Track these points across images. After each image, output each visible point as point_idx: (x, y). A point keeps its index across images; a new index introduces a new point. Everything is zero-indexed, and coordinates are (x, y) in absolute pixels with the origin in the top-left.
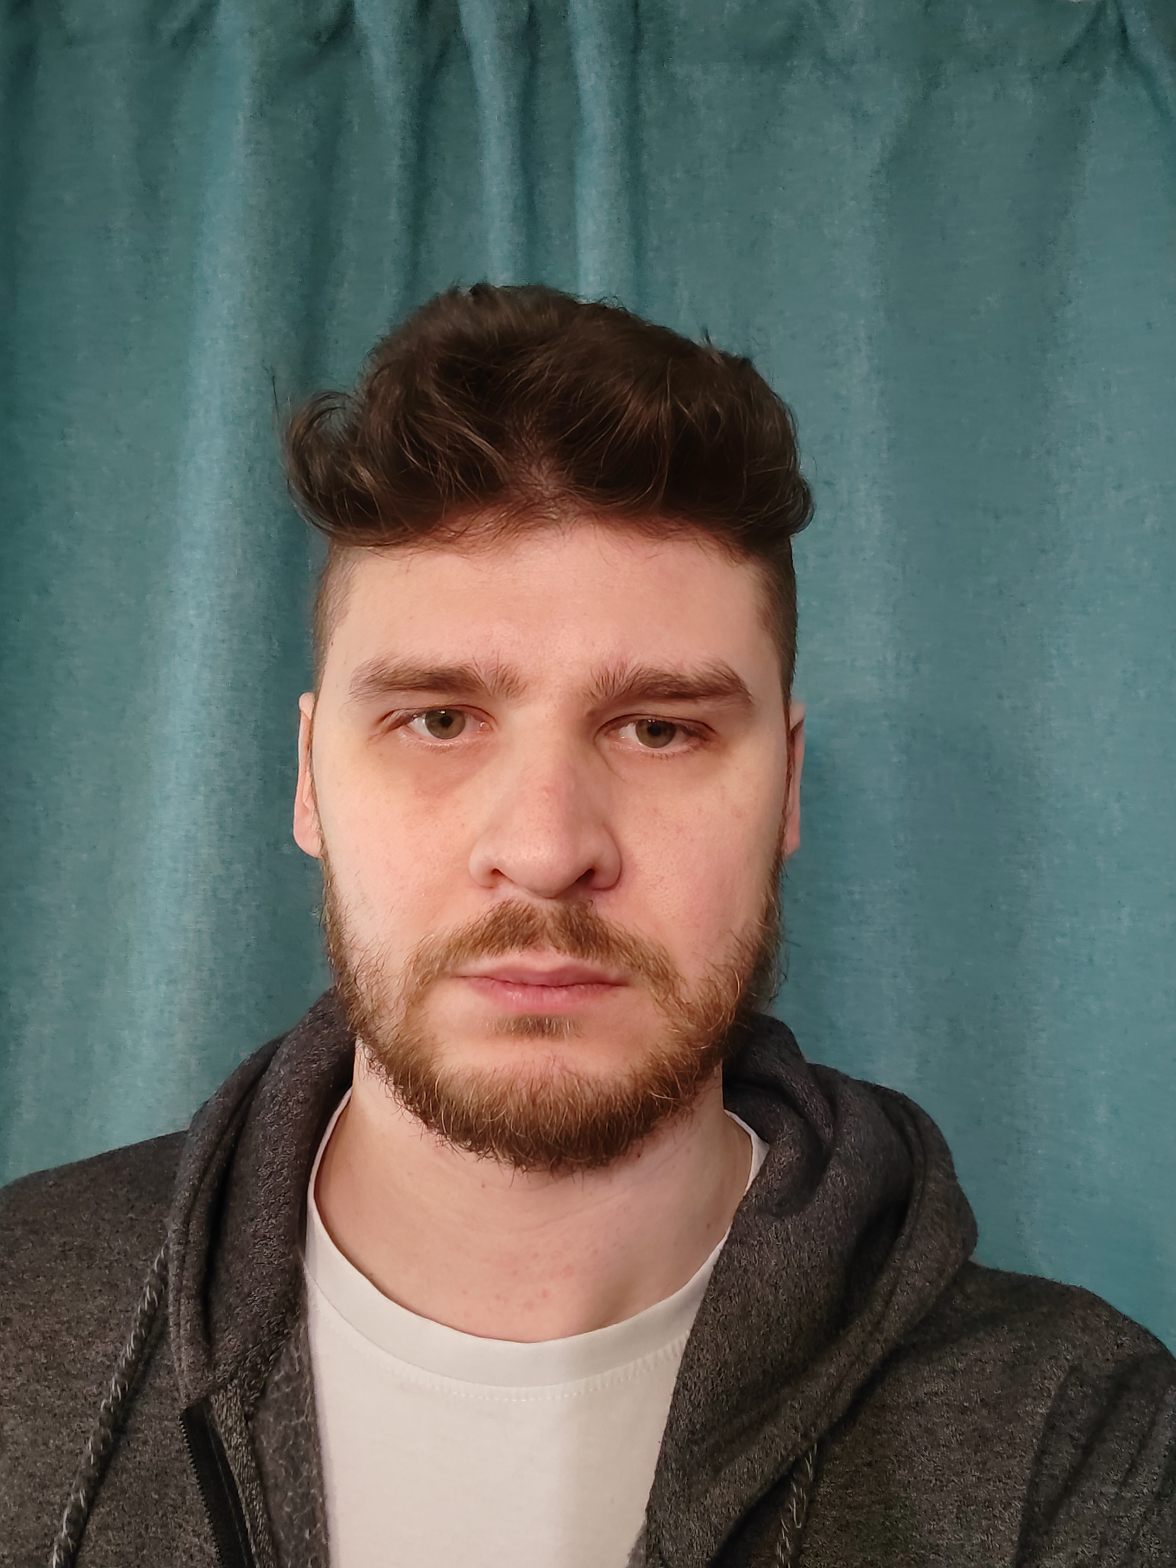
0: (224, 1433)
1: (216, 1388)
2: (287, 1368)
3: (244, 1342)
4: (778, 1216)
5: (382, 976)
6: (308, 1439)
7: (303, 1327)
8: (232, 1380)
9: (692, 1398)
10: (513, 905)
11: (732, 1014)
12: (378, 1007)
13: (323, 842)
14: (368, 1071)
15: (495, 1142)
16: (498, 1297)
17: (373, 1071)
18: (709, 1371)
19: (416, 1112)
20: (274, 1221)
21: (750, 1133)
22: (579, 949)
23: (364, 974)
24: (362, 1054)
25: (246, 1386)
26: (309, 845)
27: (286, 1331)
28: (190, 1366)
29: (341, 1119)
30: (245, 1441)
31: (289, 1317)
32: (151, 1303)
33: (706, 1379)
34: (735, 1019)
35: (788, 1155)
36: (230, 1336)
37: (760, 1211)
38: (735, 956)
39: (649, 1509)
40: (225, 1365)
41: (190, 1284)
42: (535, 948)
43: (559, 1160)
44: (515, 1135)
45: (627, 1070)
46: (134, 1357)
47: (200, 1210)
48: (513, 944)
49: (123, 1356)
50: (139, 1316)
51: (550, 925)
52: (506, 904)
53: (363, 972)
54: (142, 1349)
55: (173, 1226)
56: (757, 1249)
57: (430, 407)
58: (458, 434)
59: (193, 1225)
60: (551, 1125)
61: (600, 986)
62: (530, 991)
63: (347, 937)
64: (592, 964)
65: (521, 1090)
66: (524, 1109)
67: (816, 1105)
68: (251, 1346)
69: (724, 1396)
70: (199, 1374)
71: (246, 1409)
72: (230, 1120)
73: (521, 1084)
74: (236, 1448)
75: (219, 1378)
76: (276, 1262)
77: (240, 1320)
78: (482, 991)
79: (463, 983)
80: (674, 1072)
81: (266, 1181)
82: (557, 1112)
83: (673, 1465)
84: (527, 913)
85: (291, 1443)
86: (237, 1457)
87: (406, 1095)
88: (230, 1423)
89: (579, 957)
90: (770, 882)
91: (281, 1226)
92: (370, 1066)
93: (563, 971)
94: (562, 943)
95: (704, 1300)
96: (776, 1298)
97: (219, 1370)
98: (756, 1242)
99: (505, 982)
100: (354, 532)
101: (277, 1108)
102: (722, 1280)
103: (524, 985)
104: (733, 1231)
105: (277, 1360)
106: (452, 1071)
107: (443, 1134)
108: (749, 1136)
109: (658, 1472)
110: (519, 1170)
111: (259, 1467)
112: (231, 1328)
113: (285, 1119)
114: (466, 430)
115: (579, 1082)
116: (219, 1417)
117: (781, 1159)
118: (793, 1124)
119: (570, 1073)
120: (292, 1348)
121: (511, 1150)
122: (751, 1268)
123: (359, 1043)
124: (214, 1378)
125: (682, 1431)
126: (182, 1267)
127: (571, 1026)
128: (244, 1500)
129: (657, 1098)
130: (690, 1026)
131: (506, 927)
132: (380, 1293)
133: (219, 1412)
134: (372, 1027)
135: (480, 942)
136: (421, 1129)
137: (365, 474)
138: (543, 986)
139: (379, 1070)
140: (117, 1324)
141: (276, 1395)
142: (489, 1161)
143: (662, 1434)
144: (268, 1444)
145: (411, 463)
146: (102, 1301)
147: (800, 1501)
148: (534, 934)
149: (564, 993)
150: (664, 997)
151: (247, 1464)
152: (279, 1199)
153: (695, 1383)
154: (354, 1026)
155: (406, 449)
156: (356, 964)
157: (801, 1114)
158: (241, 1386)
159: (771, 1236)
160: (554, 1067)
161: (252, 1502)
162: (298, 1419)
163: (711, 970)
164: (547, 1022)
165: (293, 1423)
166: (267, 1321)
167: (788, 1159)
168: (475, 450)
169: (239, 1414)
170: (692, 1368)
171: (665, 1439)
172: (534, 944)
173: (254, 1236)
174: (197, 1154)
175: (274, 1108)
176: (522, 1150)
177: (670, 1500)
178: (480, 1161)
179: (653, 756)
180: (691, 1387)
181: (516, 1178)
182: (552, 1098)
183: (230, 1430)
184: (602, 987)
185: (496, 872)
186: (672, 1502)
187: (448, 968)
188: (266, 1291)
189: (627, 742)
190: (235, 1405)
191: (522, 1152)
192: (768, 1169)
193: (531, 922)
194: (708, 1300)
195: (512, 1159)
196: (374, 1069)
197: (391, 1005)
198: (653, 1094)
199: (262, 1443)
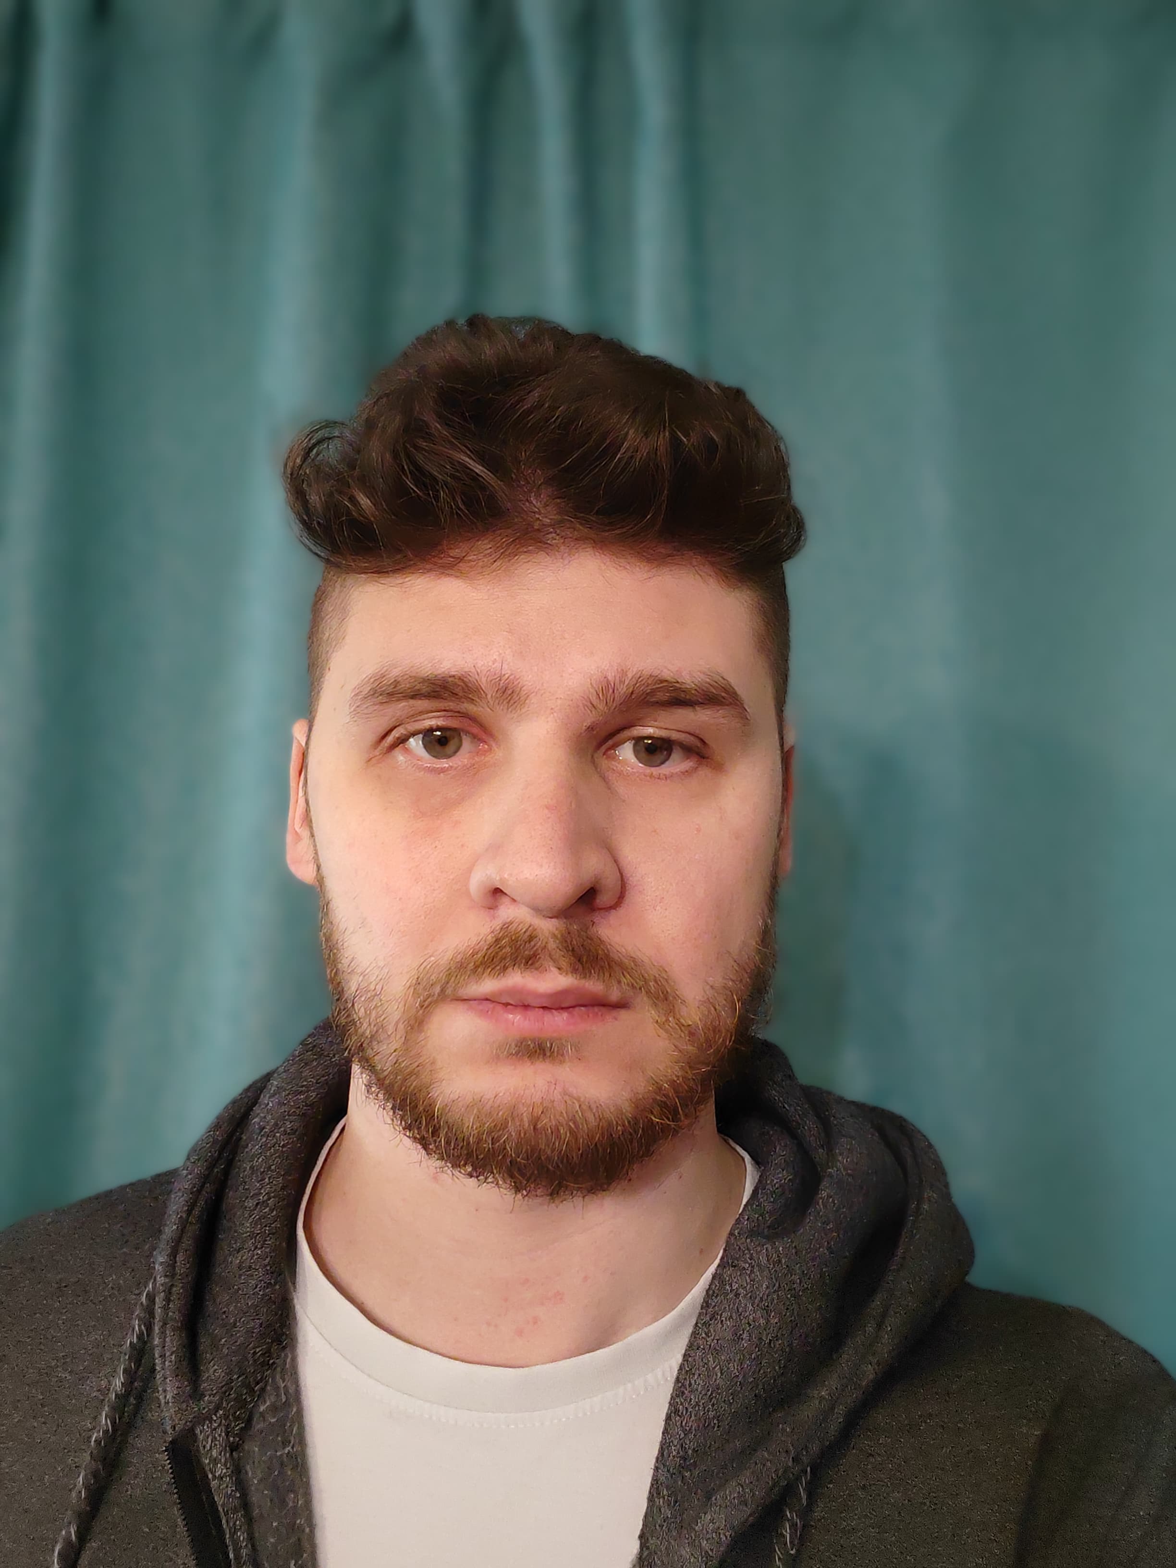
0: (209, 1464)
1: (201, 1419)
2: (273, 1399)
3: (230, 1373)
4: (769, 1238)
5: (381, 1000)
6: (295, 1468)
7: (290, 1356)
8: (217, 1411)
9: (684, 1424)
10: (515, 925)
11: (731, 1036)
12: (377, 1031)
13: (319, 868)
14: (366, 1097)
15: (496, 1168)
16: (489, 1324)
17: (371, 1096)
18: (701, 1396)
19: (415, 1138)
20: (259, 1252)
21: (743, 1156)
22: (581, 968)
23: (363, 999)
24: (359, 1080)
25: (231, 1417)
26: (305, 873)
27: (271, 1361)
28: (174, 1398)
29: (334, 1150)
30: (230, 1471)
31: (275, 1347)
32: (140, 1336)
33: (697, 1404)
34: (734, 1041)
35: (780, 1177)
36: (216, 1367)
37: (753, 1233)
38: (734, 978)
39: (641, 1537)
40: (210, 1396)
41: (177, 1316)
42: (537, 969)
43: (560, 1185)
44: (516, 1160)
45: (626, 1095)
46: (123, 1391)
47: (187, 1242)
48: (514, 965)
49: (113, 1388)
50: (129, 1349)
51: (552, 945)
52: (506, 926)
53: (361, 996)
54: (132, 1383)
55: (160, 1258)
56: (748, 1272)
57: (428, 436)
58: (459, 462)
59: (180, 1258)
60: (553, 1151)
61: (602, 1008)
62: (532, 1014)
63: (345, 962)
64: (594, 986)
65: (522, 1114)
66: (525, 1134)
67: (810, 1128)
68: (235, 1377)
69: (715, 1421)
70: (184, 1406)
71: (232, 1439)
72: (221, 1153)
73: (522, 1109)
74: (221, 1478)
75: (204, 1408)
76: (261, 1293)
77: (225, 1351)
78: (484, 1014)
79: (461, 1006)
80: (674, 1095)
81: (253, 1213)
82: (558, 1137)
83: (665, 1492)
84: (528, 934)
85: (276, 1473)
86: (221, 1488)
87: (405, 1121)
88: (214, 1453)
89: (580, 978)
90: (766, 904)
91: (267, 1257)
92: (368, 1091)
93: (564, 993)
94: (564, 963)
95: (697, 1323)
96: (768, 1321)
97: (204, 1401)
98: (748, 1265)
99: (507, 1004)
100: (354, 561)
101: (264, 1139)
102: (714, 1304)
103: (526, 1007)
104: (725, 1254)
105: (263, 1390)
106: (451, 1096)
107: (443, 1159)
108: (743, 1159)
109: (651, 1499)
110: (519, 1196)
111: (244, 1496)
112: (216, 1359)
113: (272, 1150)
114: (467, 459)
115: (580, 1106)
116: (204, 1447)
117: (773, 1181)
118: (786, 1146)
119: (571, 1096)
120: (278, 1377)
121: (512, 1176)
122: (741, 1291)
123: (356, 1069)
124: (199, 1409)
125: (674, 1457)
126: (168, 1300)
127: (573, 1049)
128: (228, 1531)
129: (658, 1122)
130: (690, 1048)
131: (508, 949)
132: (369, 1322)
133: (204, 1443)
134: (370, 1053)
135: (481, 963)
136: (420, 1155)
137: (365, 501)
138: (544, 1008)
139: (377, 1096)
140: (111, 1359)
141: (260, 1426)
142: (489, 1186)
143: (654, 1460)
144: (254, 1475)
145: (412, 491)
146: (95, 1336)
147: (793, 1526)
148: (535, 955)
149: (565, 1015)
150: (664, 1019)
151: (231, 1494)
152: (265, 1230)
153: (686, 1408)
154: (352, 1052)
155: (408, 478)
156: (353, 989)
157: (794, 1136)
158: (226, 1417)
159: (763, 1260)
160: (555, 1091)
161: (235, 1532)
162: (284, 1448)
163: (710, 992)
164: (548, 1045)
165: (278, 1454)
166: (252, 1352)
167: (781, 1181)
168: (475, 477)
169: (224, 1445)
170: (683, 1393)
171: (657, 1465)
172: (537, 965)
173: (240, 1267)
174: (186, 1187)
175: (261, 1139)
176: (523, 1175)
177: (661, 1526)
178: (480, 1187)
179: (651, 776)
180: (682, 1413)
181: (517, 1202)
182: (554, 1123)
183: (215, 1461)
184: (603, 1009)
185: (497, 892)
186: (664, 1528)
187: (449, 991)
188: (251, 1322)
189: (625, 762)
190: (220, 1435)
191: (524, 1178)
192: (760, 1191)
193: (532, 943)
194: (699, 1325)
195: (513, 1184)
196: (372, 1094)
197: (390, 1029)
198: (654, 1118)
199: (247, 1473)
